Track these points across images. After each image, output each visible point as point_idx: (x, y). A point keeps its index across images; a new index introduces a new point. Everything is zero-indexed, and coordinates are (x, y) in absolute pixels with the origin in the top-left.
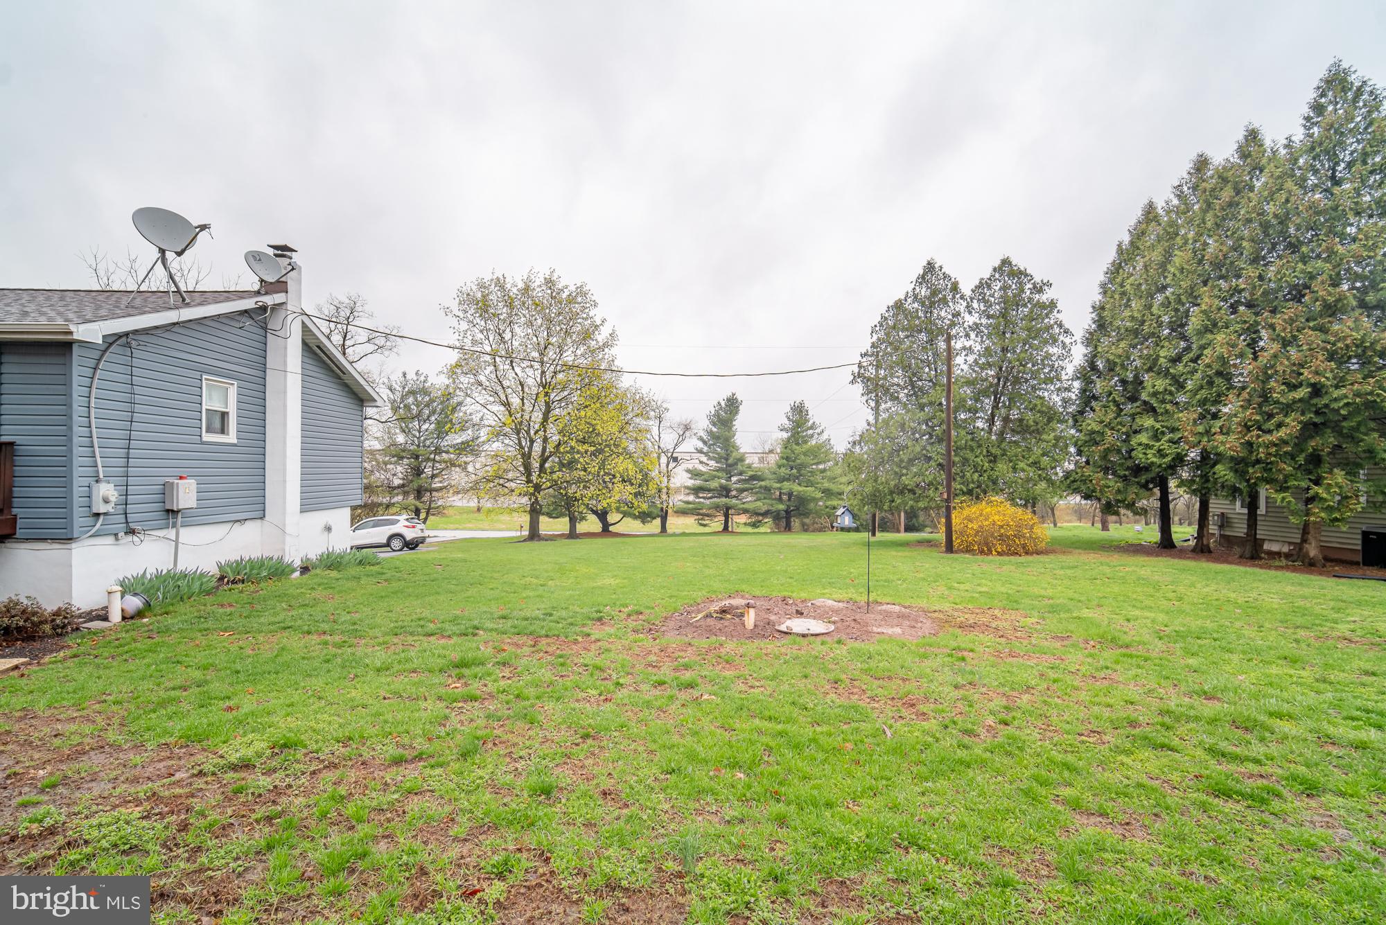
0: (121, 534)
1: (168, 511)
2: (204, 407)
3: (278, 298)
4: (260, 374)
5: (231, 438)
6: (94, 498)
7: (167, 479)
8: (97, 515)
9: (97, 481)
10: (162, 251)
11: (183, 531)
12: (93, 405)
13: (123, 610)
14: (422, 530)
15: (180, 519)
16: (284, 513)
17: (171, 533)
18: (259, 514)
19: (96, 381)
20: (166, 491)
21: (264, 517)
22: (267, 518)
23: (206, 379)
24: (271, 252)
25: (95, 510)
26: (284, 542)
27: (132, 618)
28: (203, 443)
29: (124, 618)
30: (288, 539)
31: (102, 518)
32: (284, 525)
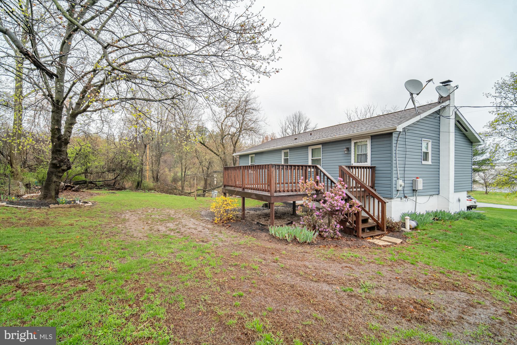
0: (403, 198)
1: (414, 190)
2: (423, 151)
3: (447, 103)
4: (438, 136)
5: (430, 162)
6: (397, 185)
7: (414, 179)
8: (398, 190)
9: (398, 179)
10: (412, 94)
11: (418, 197)
12: (397, 153)
13: (410, 226)
14: (475, 202)
15: (417, 193)
16: (449, 193)
17: (414, 198)
18: (437, 193)
19: (398, 145)
20: (414, 183)
21: (438, 194)
22: (440, 195)
23: (423, 140)
24: (441, 85)
25: (397, 189)
26: (448, 205)
27: (413, 229)
28: (422, 165)
29: (410, 229)
30: (450, 204)
31: (399, 191)
32: (449, 198)
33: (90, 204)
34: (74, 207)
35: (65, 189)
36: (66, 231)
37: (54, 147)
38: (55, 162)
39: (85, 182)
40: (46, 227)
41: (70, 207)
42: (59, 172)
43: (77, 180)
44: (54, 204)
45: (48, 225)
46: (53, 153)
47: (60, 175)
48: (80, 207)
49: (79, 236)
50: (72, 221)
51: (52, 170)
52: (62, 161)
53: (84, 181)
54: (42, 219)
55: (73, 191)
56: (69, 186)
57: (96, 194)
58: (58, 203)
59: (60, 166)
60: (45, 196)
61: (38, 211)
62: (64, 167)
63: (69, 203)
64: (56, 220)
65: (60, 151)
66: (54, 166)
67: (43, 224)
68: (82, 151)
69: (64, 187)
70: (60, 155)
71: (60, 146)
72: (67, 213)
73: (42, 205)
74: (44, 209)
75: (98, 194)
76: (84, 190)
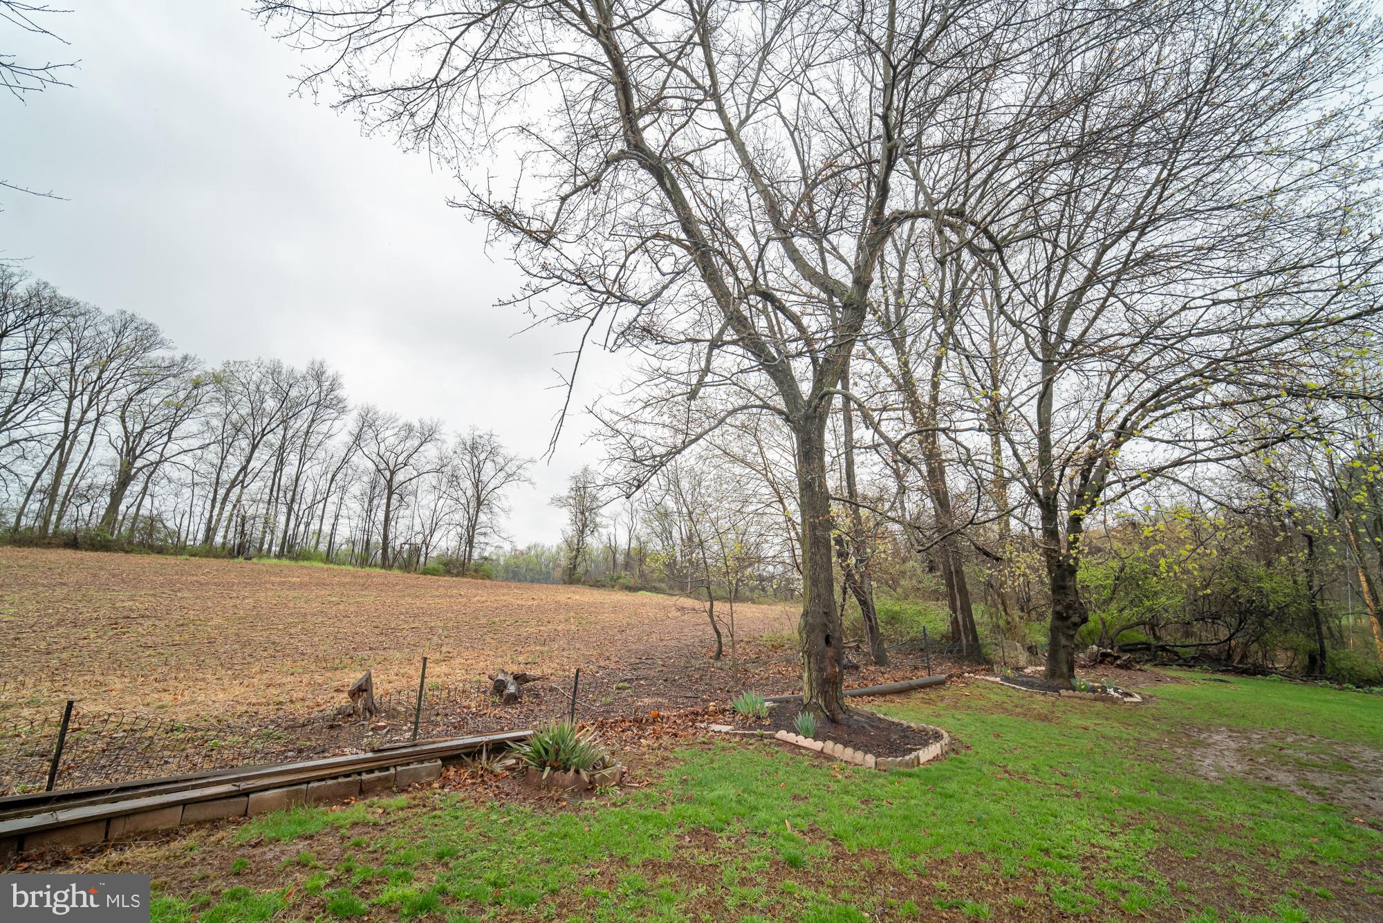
33: (1137, 698)
34: (1103, 700)
35: (1101, 662)
36: (1075, 735)
37: (1054, 580)
38: (1059, 608)
39: (1147, 647)
40: (1046, 724)
41: (1095, 700)
42: (1068, 628)
43: (1126, 641)
44: (1067, 689)
45: (1050, 721)
46: (1054, 591)
47: (1072, 632)
48: (1113, 701)
49: (1091, 745)
50: (1088, 723)
51: (1058, 623)
52: (1069, 607)
53: (1143, 644)
54: (1045, 711)
55: (1119, 666)
56: (1109, 655)
57: (1172, 678)
58: (1074, 689)
59: (1068, 618)
60: (1052, 673)
61: (1042, 698)
62: (1075, 619)
63: (1093, 690)
64: (1064, 716)
65: (1064, 588)
66: (1058, 616)
67: (1044, 718)
68: (1127, 570)
69: (1100, 658)
70: (1066, 594)
71: (1063, 578)
72: (1085, 709)
73: (1050, 688)
74: (1051, 697)
75: (1177, 680)
76: (1146, 667)
